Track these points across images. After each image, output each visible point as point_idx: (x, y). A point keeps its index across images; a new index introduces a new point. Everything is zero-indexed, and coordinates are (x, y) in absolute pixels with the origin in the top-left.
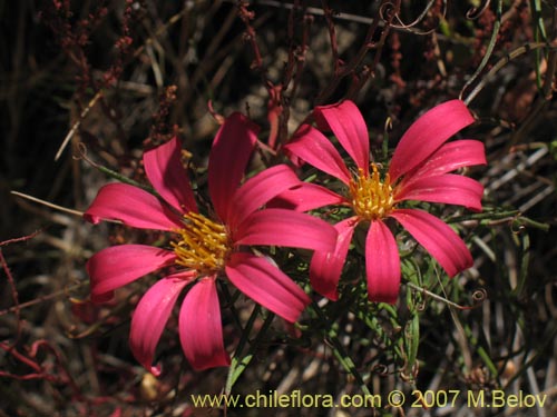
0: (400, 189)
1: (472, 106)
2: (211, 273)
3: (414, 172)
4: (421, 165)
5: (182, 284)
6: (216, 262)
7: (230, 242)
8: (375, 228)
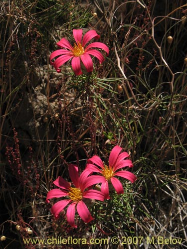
0: (113, 169)
1: (121, 147)
2: (80, 200)
3: (115, 164)
4: (116, 162)
5: (75, 205)
6: (81, 197)
7: (82, 192)
8: (112, 179)
